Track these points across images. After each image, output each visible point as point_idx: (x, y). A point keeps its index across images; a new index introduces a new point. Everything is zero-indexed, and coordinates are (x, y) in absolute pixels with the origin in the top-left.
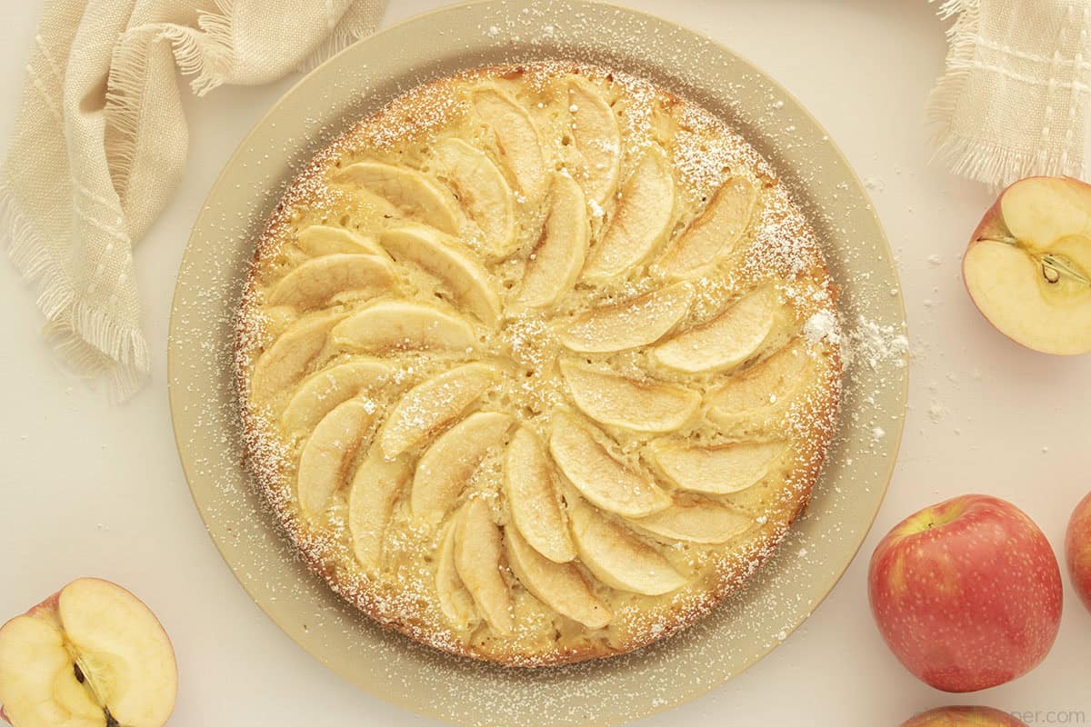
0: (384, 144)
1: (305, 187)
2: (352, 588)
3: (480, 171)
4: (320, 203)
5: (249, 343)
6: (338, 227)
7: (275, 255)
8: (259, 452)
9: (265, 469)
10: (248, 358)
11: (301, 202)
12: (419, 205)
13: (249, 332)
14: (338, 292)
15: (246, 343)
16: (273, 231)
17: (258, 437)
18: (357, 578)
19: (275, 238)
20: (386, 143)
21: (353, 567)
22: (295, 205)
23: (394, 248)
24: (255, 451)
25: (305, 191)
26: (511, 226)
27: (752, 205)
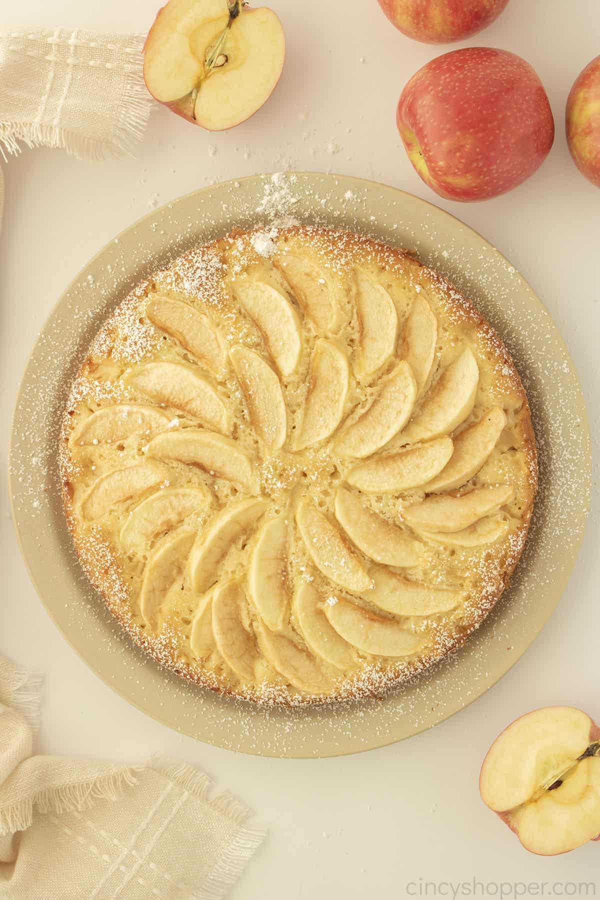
0: (126, 591)
1: (160, 653)
2: (476, 613)
3: (146, 516)
4: (173, 641)
5: (284, 695)
6: (192, 627)
7: (214, 676)
8: (370, 687)
9: (383, 683)
10: (296, 697)
11: (172, 656)
12: (173, 563)
13: (275, 696)
14: (242, 626)
15: (283, 698)
16: (196, 678)
17: (357, 688)
18: (468, 609)
19: (201, 676)
20: (124, 589)
21: (459, 613)
22: (175, 660)
23: (207, 583)
24: (369, 690)
25: (164, 653)
26: (188, 491)
27: (169, 300)
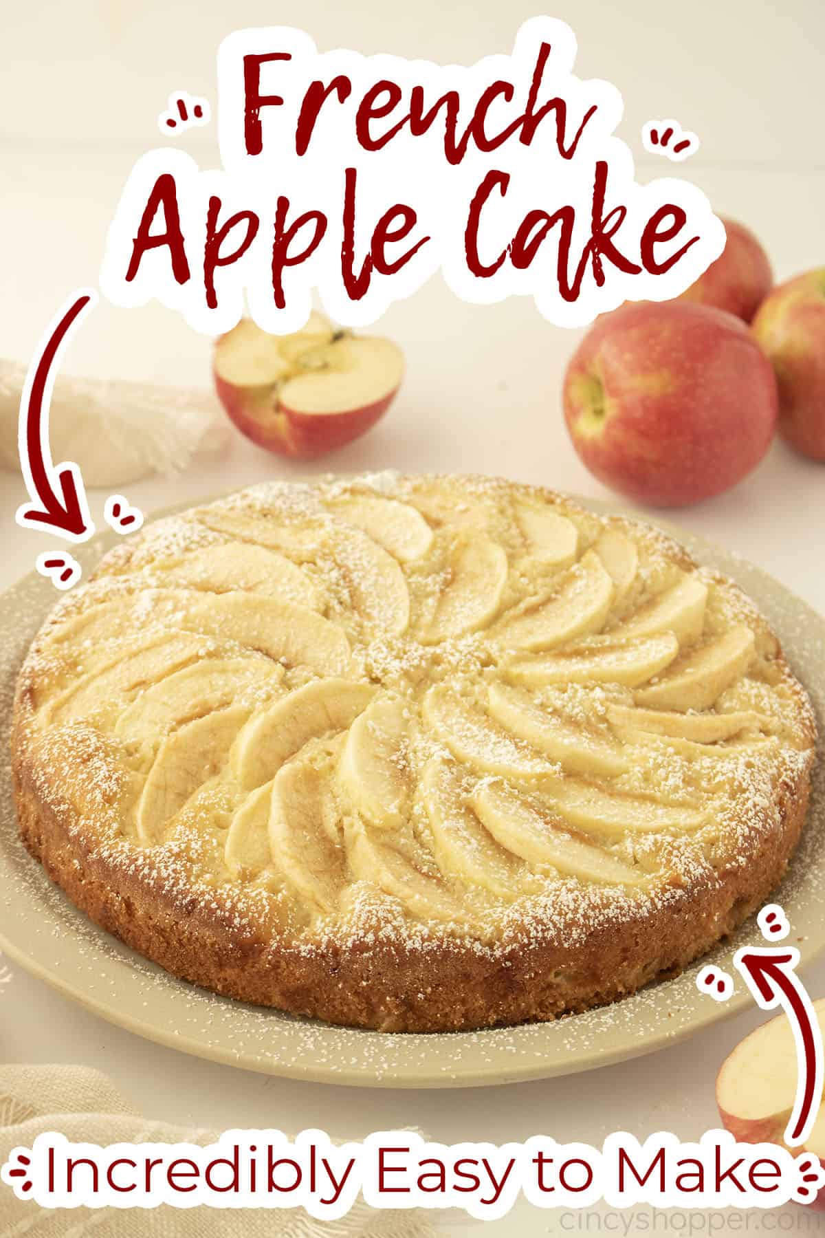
0: (117, 779)
1: (166, 868)
2: (739, 831)
3: (165, 699)
4: (193, 845)
5: (395, 923)
6: (227, 834)
7: (265, 894)
8: (556, 918)
9: (581, 911)
10: (417, 928)
11: (188, 871)
12: (204, 754)
13: (378, 921)
14: (323, 832)
15: (395, 928)
16: (228, 905)
17: (534, 918)
18: (725, 823)
19: (239, 900)
20: (114, 777)
21: (711, 831)
22: (192, 879)
23: (261, 775)
24: (555, 926)
25: (174, 866)
26: (243, 662)
